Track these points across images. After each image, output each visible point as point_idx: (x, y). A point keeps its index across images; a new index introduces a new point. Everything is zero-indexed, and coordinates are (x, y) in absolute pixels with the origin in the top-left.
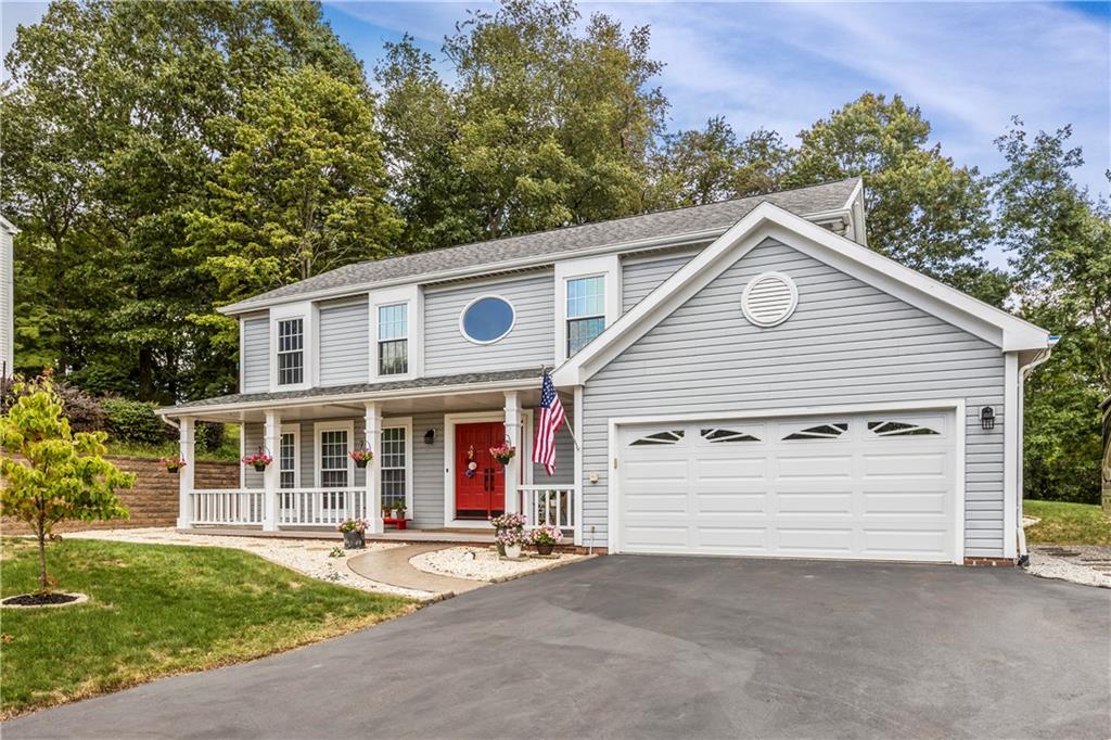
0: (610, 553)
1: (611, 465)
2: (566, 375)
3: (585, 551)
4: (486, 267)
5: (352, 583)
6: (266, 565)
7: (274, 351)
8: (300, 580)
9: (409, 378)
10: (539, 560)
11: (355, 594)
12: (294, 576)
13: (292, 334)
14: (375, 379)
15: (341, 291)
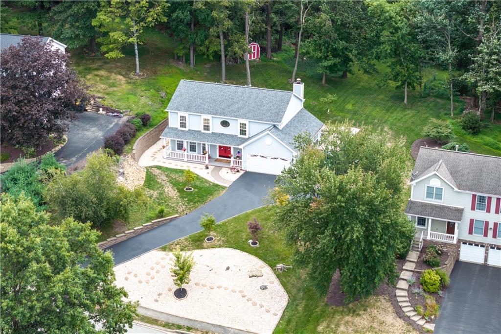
0: (247, 171)
1: (247, 159)
2: (241, 147)
3: (243, 170)
4: (225, 117)
5: (217, 182)
6: (202, 178)
7: (179, 121)
8: (211, 182)
9: (210, 132)
10: (237, 173)
11: (220, 185)
12: (209, 181)
13: (183, 118)
14: (203, 131)
15: (195, 114)
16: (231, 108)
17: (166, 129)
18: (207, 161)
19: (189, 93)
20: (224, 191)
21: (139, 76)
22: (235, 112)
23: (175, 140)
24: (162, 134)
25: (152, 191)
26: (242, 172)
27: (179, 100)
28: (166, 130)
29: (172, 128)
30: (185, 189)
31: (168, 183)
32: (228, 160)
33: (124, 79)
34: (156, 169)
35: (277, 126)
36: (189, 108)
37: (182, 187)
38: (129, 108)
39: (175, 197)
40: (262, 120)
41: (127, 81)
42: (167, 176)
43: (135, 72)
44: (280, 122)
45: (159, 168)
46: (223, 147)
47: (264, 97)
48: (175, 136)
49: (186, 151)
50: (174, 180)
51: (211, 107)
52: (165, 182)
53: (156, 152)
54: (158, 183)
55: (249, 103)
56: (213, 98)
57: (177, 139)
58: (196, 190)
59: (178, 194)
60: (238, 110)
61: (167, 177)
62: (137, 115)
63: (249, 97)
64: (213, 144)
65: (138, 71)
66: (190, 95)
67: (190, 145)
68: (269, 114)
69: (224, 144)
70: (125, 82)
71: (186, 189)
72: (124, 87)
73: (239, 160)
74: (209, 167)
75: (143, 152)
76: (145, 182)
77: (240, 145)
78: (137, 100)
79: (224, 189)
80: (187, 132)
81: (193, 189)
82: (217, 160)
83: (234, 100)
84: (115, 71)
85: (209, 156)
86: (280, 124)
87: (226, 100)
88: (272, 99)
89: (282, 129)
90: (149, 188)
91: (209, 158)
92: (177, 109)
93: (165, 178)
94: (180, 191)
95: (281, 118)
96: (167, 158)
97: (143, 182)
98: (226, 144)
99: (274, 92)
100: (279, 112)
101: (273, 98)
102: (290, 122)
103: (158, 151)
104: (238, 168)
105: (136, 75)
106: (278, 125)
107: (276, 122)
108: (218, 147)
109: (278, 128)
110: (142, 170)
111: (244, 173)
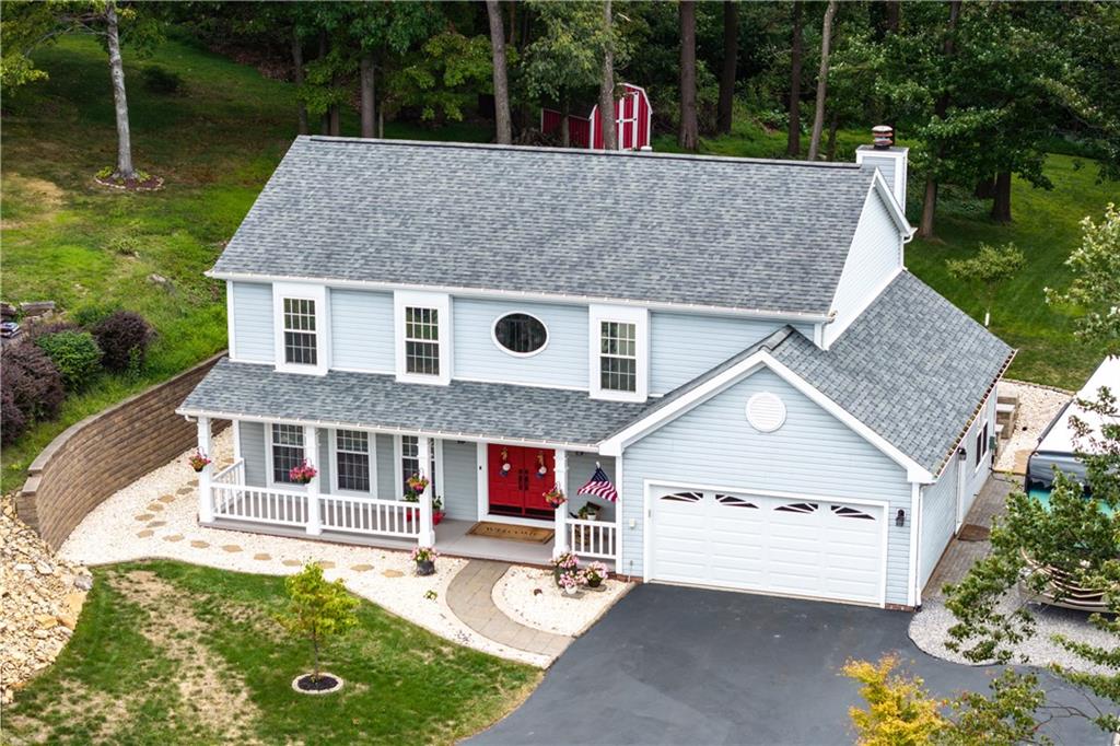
0: (645, 581)
1: (646, 515)
2: (610, 447)
3: (625, 579)
4: (522, 295)
5: (479, 643)
6: (399, 621)
7: (280, 328)
8: (444, 642)
9: (442, 379)
10: (592, 595)
11: (495, 661)
12: (434, 637)
13: (301, 313)
14: (404, 377)
15: (363, 284)
16: (549, 252)
17: (213, 371)
18: (426, 536)
19: (336, 191)
20: (524, 693)
21: (131, 183)
22: (573, 268)
23: (261, 425)
24: (191, 397)
25: (99, 699)
26: (617, 590)
27: (279, 223)
28: (214, 376)
29: (245, 368)
30: (295, 684)
31: (202, 652)
32: (535, 530)
33: (61, 193)
34: (150, 574)
35: (803, 331)
36: (329, 257)
37: (279, 671)
38: (52, 297)
39: (233, 733)
40: (723, 304)
41: (69, 197)
42: (203, 612)
43: (116, 168)
44: (824, 306)
45: (166, 569)
46: (511, 449)
47: (723, 193)
48: (257, 405)
49: (315, 482)
50: (239, 635)
51: (444, 250)
52: (186, 643)
53: (168, 499)
54: (146, 650)
55: (644, 226)
56: (456, 209)
57: (269, 420)
58: (361, 688)
59: (254, 712)
60: (589, 257)
61: (199, 616)
62: (83, 320)
63: (646, 198)
64: (459, 436)
65: (125, 163)
66: (341, 200)
67: (341, 456)
68: (758, 270)
69: (514, 435)
70: (59, 202)
71: (304, 684)
72: (50, 218)
73: (601, 524)
74: (438, 562)
75: (101, 495)
76: (71, 645)
77: (606, 437)
78: (96, 265)
79: (521, 679)
80: (322, 382)
81: (341, 682)
82: (478, 530)
83: (568, 215)
84: (25, 166)
85: (435, 507)
86: (822, 317)
87: (523, 213)
88: (768, 203)
89: (834, 346)
90: (87, 680)
91: (438, 518)
92: (273, 264)
93: (190, 624)
94: (268, 693)
95: (829, 288)
96: (220, 524)
97: (60, 646)
98: (528, 436)
99: (774, 170)
100: (813, 258)
101: (773, 198)
102: (863, 319)
103: (182, 492)
104: (596, 565)
105: (115, 182)
106: (811, 325)
107: (800, 307)
108: (482, 459)
109: (811, 344)
110: (67, 579)
111: (630, 595)
